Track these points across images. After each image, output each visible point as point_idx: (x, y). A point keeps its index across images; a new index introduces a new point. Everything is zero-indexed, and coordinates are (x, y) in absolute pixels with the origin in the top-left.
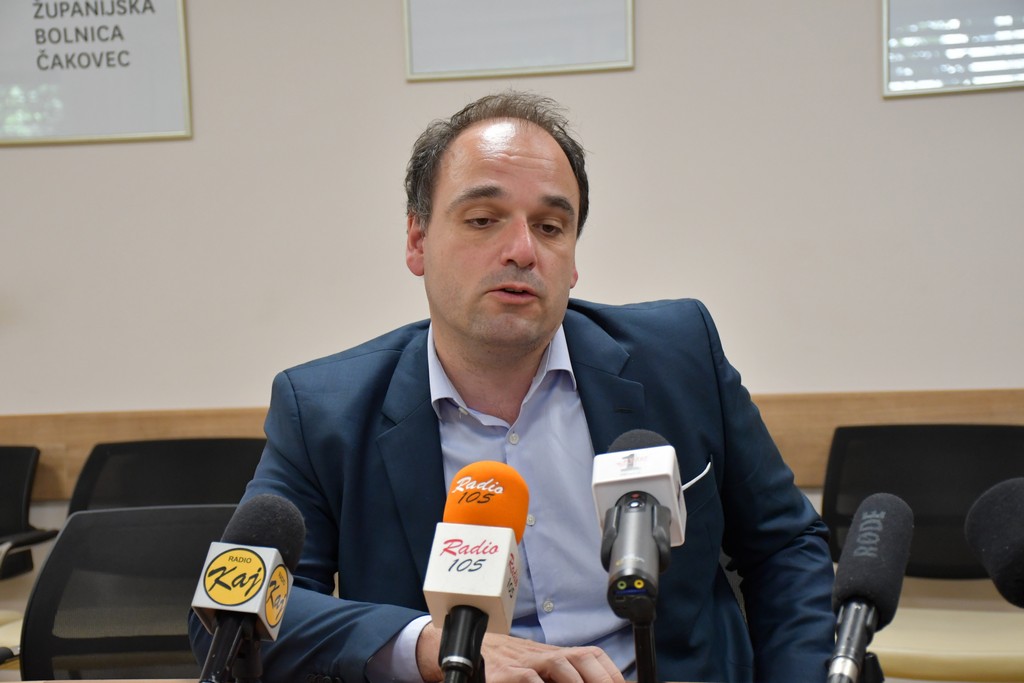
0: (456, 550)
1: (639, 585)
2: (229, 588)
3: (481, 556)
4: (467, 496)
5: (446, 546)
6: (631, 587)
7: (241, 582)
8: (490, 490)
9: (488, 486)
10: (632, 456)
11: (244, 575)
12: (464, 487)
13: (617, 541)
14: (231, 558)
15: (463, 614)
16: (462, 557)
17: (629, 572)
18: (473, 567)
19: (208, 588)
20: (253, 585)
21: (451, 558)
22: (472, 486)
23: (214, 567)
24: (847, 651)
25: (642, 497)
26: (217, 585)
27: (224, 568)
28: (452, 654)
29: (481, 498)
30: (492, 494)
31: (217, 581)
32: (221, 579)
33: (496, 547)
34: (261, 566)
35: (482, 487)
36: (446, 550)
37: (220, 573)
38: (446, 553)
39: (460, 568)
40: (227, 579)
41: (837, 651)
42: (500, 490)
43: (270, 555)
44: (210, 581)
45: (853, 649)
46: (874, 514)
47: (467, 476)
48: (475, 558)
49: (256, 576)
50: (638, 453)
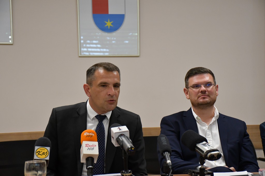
0: (88, 146)
1: (133, 149)
2: (42, 155)
3: (93, 147)
4: (87, 136)
5: (86, 145)
6: (131, 149)
7: (44, 154)
8: (92, 135)
9: (91, 134)
10: (119, 128)
11: (44, 153)
12: (86, 134)
13: (123, 143)
14: (40, 149)
15: (90, 159)
16: (90, 147)
17: (130, 147)
18: (92, 149)
19: (37, 155)
20: (46, 154)
21: (87, 148)
22: (88, 134)
23: (37, 151)
24: (168, 159)
25: (124, 135)
26: (39, 155)
27: (39, 151)
28: (89, 166)
29: (91, 136)
30: (93, 136)
31: (39, 154)
32: (39, 153)
33: (96, 145)
34: (47, 151)
35: (90, 134)
36: (86, 146)
37: (39, 152)
38: (86, 147)
39: (90, 149)
40: (41, 153)
41: (167, 160)
42: (93, 135)
43: (49, 148)
44: (37, 154)
45: (169, 159)
46: (163, 138)
47: (87, 132)
48: (92, 147)
49: (47, 153)
50: (120, 127)
